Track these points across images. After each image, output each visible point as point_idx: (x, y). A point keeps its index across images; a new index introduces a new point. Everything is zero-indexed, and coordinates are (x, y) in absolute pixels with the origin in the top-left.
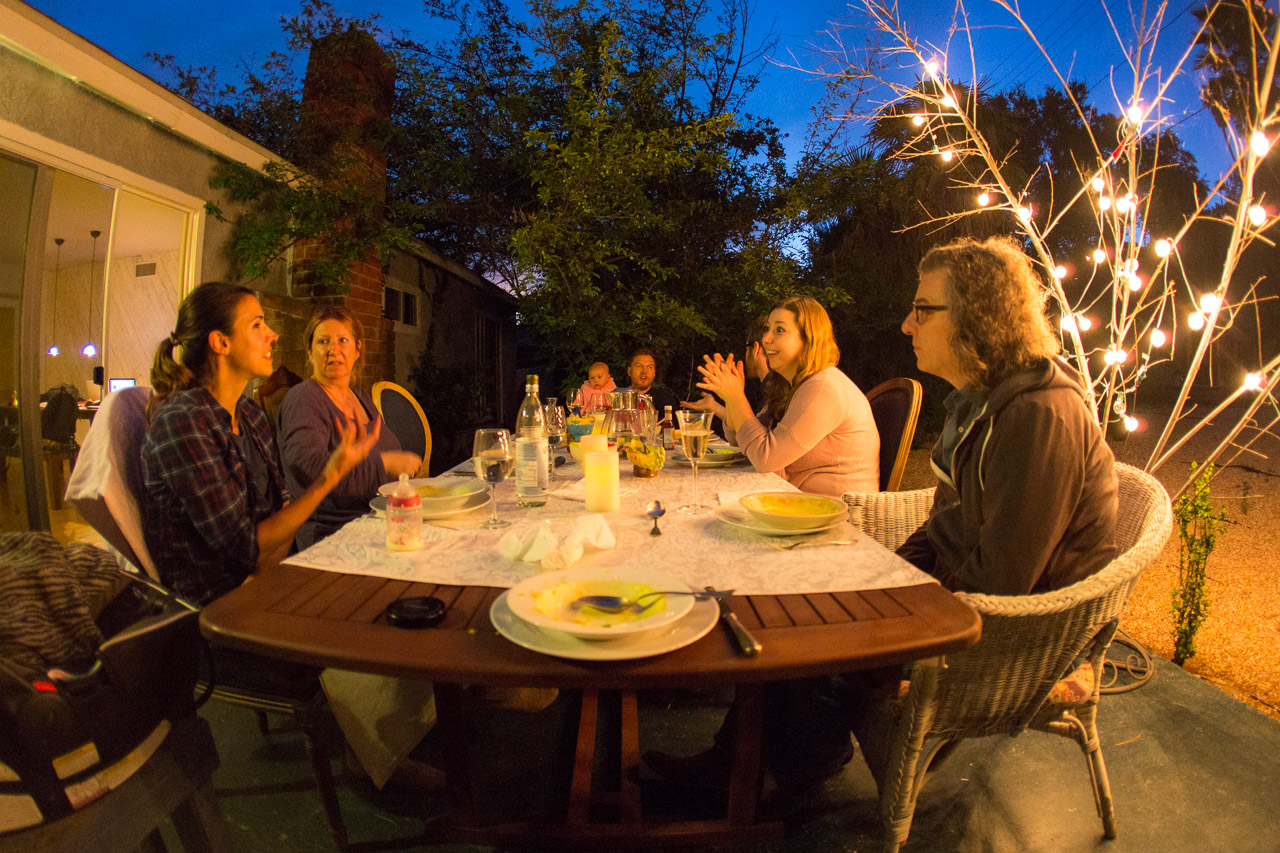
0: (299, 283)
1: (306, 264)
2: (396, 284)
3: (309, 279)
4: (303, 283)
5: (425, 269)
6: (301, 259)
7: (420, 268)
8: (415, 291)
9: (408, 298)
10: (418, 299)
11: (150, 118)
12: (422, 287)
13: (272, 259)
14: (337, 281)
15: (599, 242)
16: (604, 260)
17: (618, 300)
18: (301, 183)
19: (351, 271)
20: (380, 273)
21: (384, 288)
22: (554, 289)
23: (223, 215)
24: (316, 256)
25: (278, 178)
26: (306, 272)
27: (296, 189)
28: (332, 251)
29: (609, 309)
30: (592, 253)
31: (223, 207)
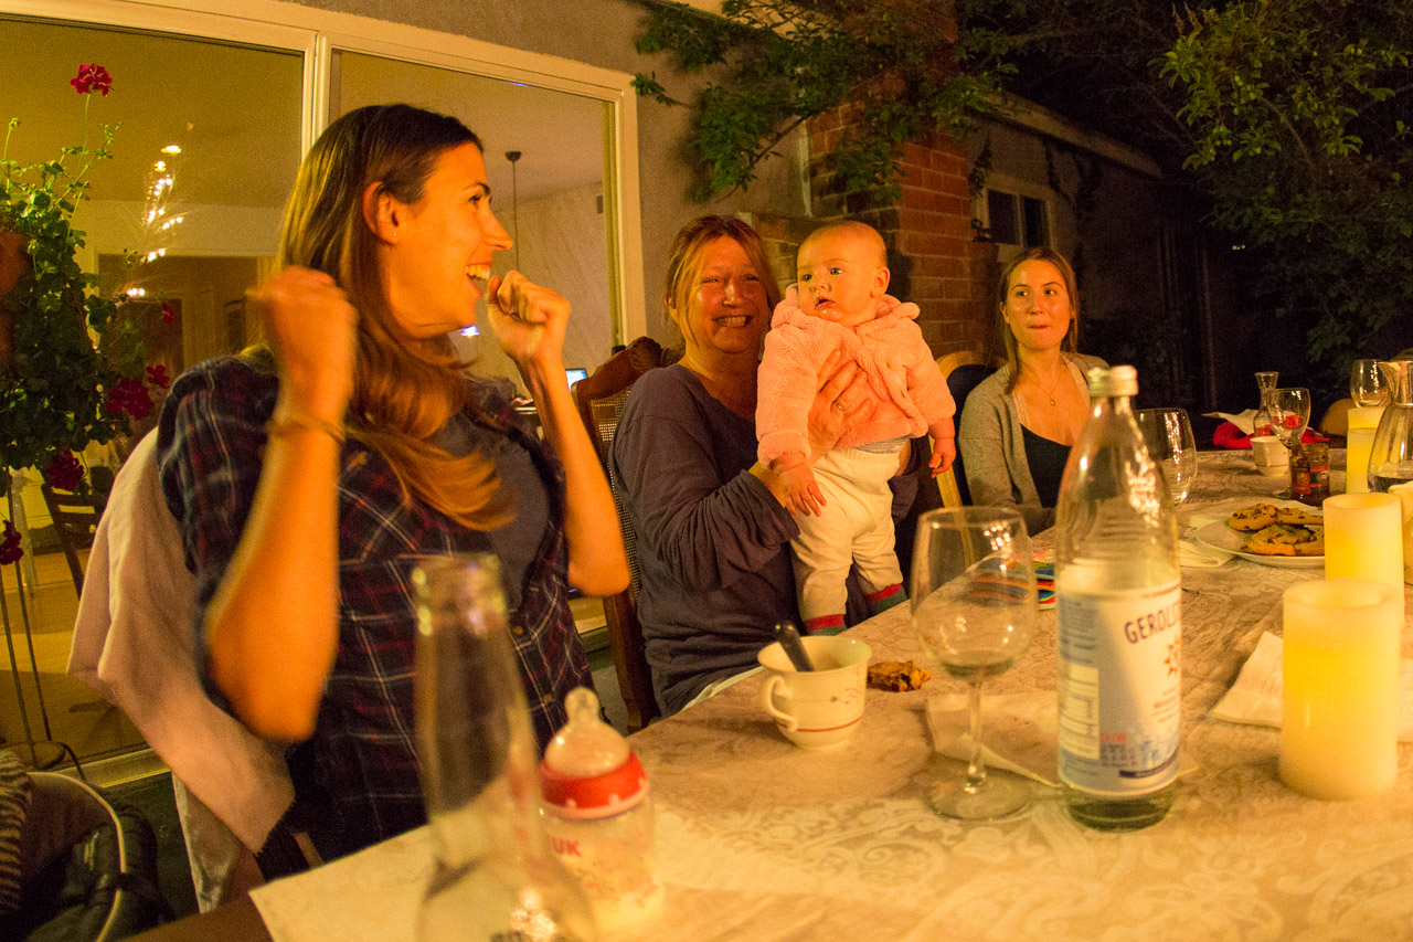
0: (821, 195)
1: (830, 160)
3: (838, 184)
4: (828, 192)
5: (1056, 154)
6: (822, 154)
7: (1049, 156)
8: (1040, 192)
9: (1033, 207)
10: (1049, 206)
12: (1054, 185)
13: (759, 157)
14: (876, 181)
15: (1350, 49)
16: (1362, 79)
17: (1402, 161)
18: (797, 26)
19: (900, 162)
20: (971, 166)
21: (984, 192)
22: (1266, 147)
23: (666, 95)
24: (845, 145)
25: (754, 22)
26: (833, 173)
27: (791, 37)
28: (869, 134)
29: (1385, 182)
30: (1337, 69)
31: (666, 80)
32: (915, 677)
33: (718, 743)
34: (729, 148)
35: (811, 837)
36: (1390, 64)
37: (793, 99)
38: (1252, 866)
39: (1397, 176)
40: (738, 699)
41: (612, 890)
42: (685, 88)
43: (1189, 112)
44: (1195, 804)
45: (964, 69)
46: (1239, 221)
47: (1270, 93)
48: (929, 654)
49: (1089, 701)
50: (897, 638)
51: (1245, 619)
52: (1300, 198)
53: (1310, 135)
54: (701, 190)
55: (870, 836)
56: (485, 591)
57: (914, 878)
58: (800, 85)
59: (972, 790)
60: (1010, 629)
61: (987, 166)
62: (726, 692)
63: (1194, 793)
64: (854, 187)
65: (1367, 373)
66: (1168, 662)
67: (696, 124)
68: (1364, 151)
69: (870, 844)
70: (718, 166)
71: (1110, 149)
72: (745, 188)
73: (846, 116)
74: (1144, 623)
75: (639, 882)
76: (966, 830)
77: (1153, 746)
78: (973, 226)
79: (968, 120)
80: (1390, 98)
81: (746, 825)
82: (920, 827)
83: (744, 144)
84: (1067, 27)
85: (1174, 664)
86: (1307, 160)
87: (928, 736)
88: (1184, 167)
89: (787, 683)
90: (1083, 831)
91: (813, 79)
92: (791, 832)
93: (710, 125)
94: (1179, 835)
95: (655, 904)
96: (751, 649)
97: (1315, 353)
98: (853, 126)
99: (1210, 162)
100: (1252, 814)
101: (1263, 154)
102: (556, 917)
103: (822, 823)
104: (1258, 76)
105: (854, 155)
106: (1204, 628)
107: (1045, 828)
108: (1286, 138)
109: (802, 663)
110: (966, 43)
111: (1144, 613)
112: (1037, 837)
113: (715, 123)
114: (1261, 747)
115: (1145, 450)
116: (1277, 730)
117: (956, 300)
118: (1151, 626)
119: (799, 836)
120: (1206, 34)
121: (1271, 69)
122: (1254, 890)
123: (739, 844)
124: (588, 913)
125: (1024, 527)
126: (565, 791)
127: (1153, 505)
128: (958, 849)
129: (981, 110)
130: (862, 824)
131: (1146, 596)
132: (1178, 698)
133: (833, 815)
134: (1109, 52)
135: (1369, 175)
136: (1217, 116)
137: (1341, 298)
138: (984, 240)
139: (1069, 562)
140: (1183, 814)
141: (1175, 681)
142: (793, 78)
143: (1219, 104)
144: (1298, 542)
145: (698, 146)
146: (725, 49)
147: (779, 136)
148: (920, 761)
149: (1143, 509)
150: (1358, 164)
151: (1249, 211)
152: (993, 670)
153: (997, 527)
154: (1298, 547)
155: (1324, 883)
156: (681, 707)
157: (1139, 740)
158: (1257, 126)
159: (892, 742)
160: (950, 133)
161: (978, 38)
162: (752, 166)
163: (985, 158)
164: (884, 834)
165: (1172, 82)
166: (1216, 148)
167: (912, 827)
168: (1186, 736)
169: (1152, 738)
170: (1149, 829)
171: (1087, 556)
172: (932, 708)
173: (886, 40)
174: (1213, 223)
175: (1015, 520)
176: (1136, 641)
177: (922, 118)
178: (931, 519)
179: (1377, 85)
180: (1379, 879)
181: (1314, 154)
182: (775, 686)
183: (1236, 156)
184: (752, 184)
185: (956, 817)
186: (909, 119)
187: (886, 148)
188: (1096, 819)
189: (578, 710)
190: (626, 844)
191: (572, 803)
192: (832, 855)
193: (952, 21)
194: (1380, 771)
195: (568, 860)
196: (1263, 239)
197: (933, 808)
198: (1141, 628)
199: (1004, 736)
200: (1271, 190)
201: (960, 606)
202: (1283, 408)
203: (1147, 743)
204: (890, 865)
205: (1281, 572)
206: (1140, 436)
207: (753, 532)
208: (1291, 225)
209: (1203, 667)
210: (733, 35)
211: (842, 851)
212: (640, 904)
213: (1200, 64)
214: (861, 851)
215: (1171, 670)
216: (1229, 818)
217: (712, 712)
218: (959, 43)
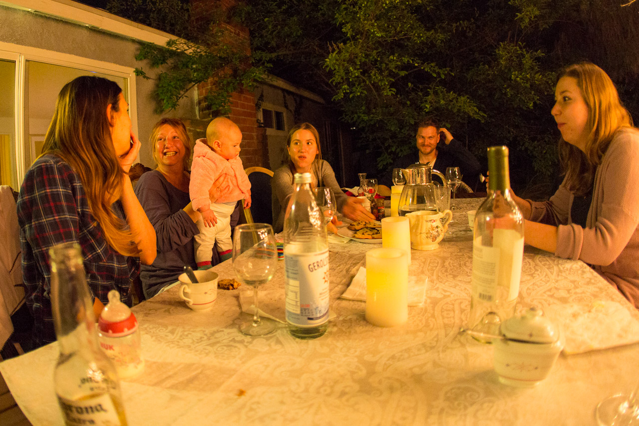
0: (202, 111)
1: (206, 99)
2: (267, 106)
3: (209, 107)
4: (205, 110)
5: (287, 96)
6: (202, 96)
7: (284, 97)
8: (281, 109)
9: (279, 115)
10: (284, 114)
11: (87, 25)
12: (286, 107)
13: (180, 98)
14: (222, 106)
15: (391, 57)
16: (396, 68)
17: (410, 97)
18: (193, 50)
19: (231, 99)
20: (257, 100)
21: (261, 110)
22: (361, 93)
23: (147, 75)
24: (211, 93)
25: (178, 49)
26: (207, 103)
27: (191, 54)
28: (220, 89)
29: (404, 105)
30: (387, 65)
31: (146, 70)
32: (235, 285)
33: (164, 309)
34: (169, 94)
35: (198, 343)
36: (406, 63)
37: (192, 76)
38: (356, 351)
39: (408, 103)
40: (172, 293)
41: (126, 362)
42: (153, 73)
43: (334, 80)
44: (335, 329)
45: (253, 66)
46: (353, 119)
47: (363, 73)
48: (239, 277)
49: (296, 293)
50: (229, 271)
51: (354, 262)
52: (374, 110)
53: (378, 88)
54: (159, 110)
55: (218, 342)
56: (75, 256)
57: (234, 357)
58: (195, 72)
59: (255, 325)
60: (268, 267)
61: (262, 100)
62: (168, 291)
63: (335, 325)
64: (214, 108)
65: (398, 174)
66: (324, 278)
67: (157, 86)
68: (397, 94)
69: (219, 345)
70: (165, 101)
71: (306, 94)
72: (175, 109)
73: (211, 83)
74: (315, 264)
75: (135, 360)
76: (253, 339)
77: (319, 309)
78: (257, 122)
79: (255, 84)
80: (406, 75)
81: (174, 338)
82: (236, 339)
83: (175, 93)
84: (290, 50)
85: (326, 279)
86: (377, 97)
87: (240, 306)
88: (332, 100)
89: (189, 288)
90: (295, 339)
91: (199, 69)
92: (190, 341)
93: (162, 86)
94: (329, 340)
95: (141, 367)
96: (177, 274)
97: (380, 167)
98: (214, 86)
99: (342, 98)
100: (356, 332)
101: (360, 95)
102: (103, 373)
103: (201, 338)
104: (358, 67)
105: (214, 96)
106: (339, 266)
107: (281, 339)
108: (369, 90)
109: (194, 280)
110: (254, 56)
111: (315, 261)
112: (278, 342)
113: (164, 85)
114: (359, 308)
115: (315, 202)
116: (365, 302)
117: (251, 149)
118: (318, 266)
119: (193, 342)
120: (339, 52)
121: (363, 64)
122: (356, 360)
123: (172, 345)
124: (115, 371)
125: (272, 231)
126: (108, 327)
127: (319, 223)
128: (250, 346)
129: (260, 80)
130: (216, 338)
131: (316, 255)
132: (328, 291)
133: (205, 335)
134: (306, 59)
135: (399, 102)
136: (344, 82)
137: (389, 146)
138: (261, 127)
139: (288, 243)
140: (331, 333)
141: (327, 285)
142: (192, 69)
143: (345, 78)
144: (373, 234)
145: (158, 94)
146: (167, 59)
147: (187, 90)
148: (237, 315)
149: (315, 224)
150: (395, 98)
151: (356, 115)
152: (262, 282)
153: (263, 231)
154: (373, 236)
155: (381, 358)
156: (153, 296)
157: (314, 306)
158: (358, 85)
159: (226, 308)
160: (248, 88)
161: (258, 55)
162: (177, 101)
163: (261, 98)
164: (224, 341)
165: (328, 69)
166: (344, 93)
167: (234, 339)
168: (332, 305)
169: (319, 306)
170: (319, 338)
171: (295, 241)
172: (241, 296)
173: (225, 56)
174: (343, 120)
175: (268, 228)
176: (312, 271)
177: (238, 83)
178: (240, 228)
179: (402, 70)
180: (401, 355)
181: (379, 95)
182: (184, 289)
183: (351, 96)
184: (177, 107)
185: (250, 335)
186: (234, 84)
187: (225, 94)
188: (300, 335)
189: (112, 298)
190: (130, 346)
191: (110, 331)
192: (205, 349)
193: (249, 48)
194: (401, 316)
195: (109, 353)
196: (361, 126)
197: (241, 332)
198: (314, 266)
199: (267, 306)
200: (363, 108)
201: (251, 259)
202: (368, 186)
203: (317, 308)
204: (226, 352)
205: (367, 245)
206: (313, 198)
207: (184, 231)
208: (371, 120)
209: (339, 280)
210: (170, 53)
211: (208, 347)
212: (136, 367)
213: (337, 63)
214: (216, 347)
215: (326, 281)
216: (347, 334)
217: (162, 298)
218: (252, 56)
